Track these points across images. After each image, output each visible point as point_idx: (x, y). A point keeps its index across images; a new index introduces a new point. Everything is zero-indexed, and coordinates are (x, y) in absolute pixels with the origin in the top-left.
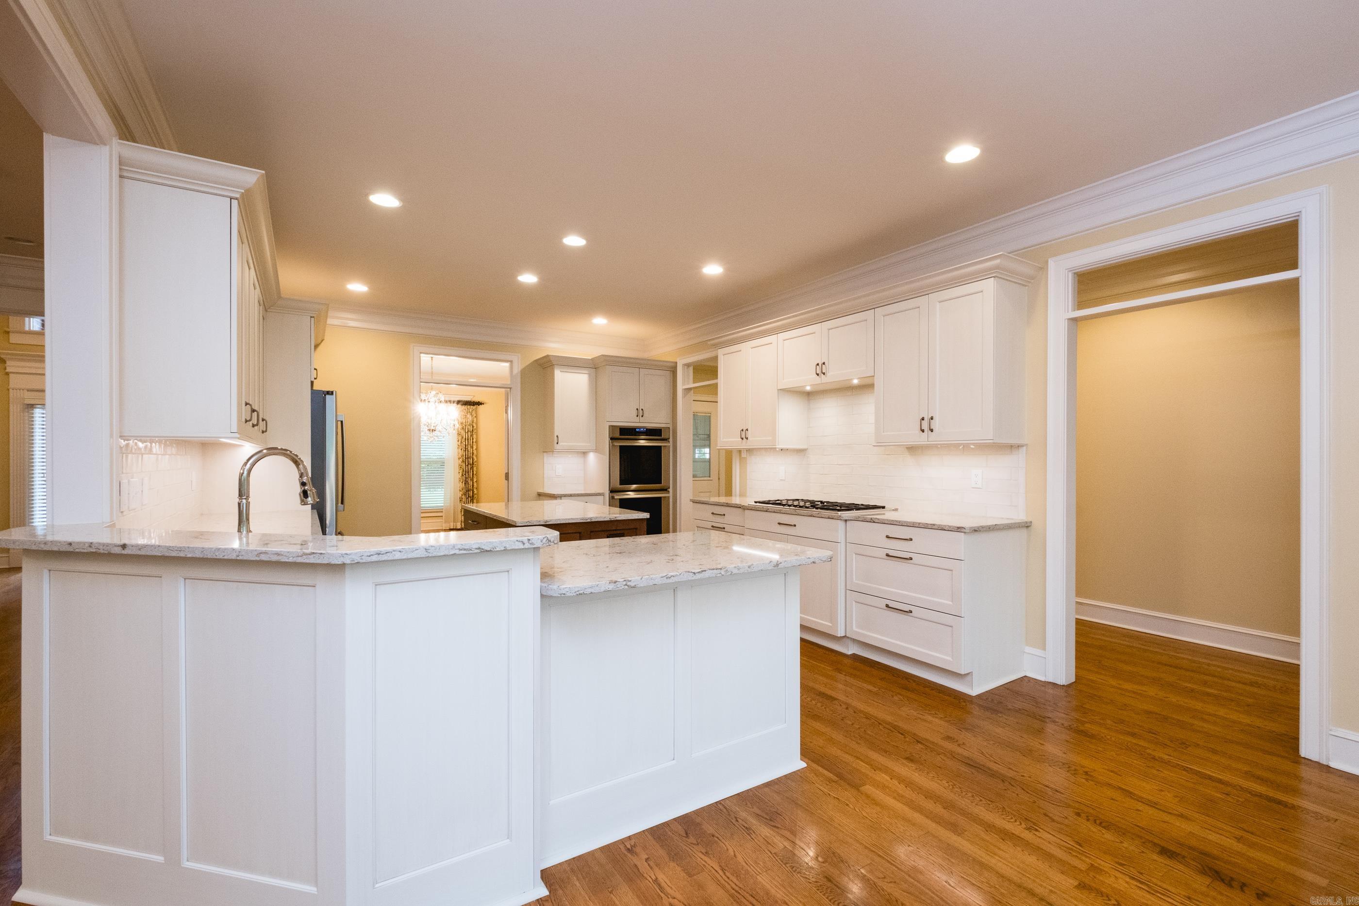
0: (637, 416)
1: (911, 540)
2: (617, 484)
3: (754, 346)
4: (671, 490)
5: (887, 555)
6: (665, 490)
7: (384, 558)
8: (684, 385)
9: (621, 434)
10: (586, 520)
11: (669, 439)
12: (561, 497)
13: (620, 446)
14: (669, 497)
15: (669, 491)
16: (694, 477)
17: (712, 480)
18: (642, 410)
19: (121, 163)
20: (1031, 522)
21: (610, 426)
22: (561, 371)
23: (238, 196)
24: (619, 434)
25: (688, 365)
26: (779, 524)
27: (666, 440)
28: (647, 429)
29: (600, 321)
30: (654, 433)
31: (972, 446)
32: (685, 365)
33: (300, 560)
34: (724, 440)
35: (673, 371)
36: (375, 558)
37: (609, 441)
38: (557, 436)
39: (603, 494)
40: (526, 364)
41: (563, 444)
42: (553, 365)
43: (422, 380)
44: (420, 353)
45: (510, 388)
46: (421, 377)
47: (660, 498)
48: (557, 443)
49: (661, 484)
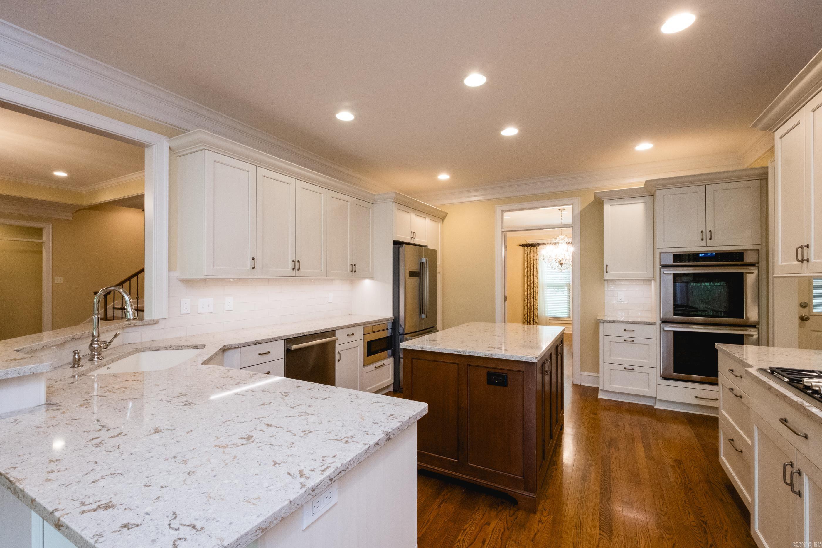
0: (702, 240)
2: (669, 314)
4: (762, 327)
6: (752, 326)
10: (459, 352)
11: (757, 263)
13: (674, 274)
15: (758, 328)
18: (710, 231)
21: (661, 252)
22: (611, 205)
23: (205, 147)
24: (672, 261)
27: (754, 265)
28: (717, 254)
29: (645, 146)
34: (783, 264)
35: (761, 180)
37: (660, 268)
38: (607, 266)
39: (655, 324)
40: (586, 204)
41: (611, 274)
42: (603, 201)
43: (503, 230)
44: (502, 211)
45: (572, 227)
46: (502, 228)
47: (743, 335)
48: (607, 272)
49: (744, 318)
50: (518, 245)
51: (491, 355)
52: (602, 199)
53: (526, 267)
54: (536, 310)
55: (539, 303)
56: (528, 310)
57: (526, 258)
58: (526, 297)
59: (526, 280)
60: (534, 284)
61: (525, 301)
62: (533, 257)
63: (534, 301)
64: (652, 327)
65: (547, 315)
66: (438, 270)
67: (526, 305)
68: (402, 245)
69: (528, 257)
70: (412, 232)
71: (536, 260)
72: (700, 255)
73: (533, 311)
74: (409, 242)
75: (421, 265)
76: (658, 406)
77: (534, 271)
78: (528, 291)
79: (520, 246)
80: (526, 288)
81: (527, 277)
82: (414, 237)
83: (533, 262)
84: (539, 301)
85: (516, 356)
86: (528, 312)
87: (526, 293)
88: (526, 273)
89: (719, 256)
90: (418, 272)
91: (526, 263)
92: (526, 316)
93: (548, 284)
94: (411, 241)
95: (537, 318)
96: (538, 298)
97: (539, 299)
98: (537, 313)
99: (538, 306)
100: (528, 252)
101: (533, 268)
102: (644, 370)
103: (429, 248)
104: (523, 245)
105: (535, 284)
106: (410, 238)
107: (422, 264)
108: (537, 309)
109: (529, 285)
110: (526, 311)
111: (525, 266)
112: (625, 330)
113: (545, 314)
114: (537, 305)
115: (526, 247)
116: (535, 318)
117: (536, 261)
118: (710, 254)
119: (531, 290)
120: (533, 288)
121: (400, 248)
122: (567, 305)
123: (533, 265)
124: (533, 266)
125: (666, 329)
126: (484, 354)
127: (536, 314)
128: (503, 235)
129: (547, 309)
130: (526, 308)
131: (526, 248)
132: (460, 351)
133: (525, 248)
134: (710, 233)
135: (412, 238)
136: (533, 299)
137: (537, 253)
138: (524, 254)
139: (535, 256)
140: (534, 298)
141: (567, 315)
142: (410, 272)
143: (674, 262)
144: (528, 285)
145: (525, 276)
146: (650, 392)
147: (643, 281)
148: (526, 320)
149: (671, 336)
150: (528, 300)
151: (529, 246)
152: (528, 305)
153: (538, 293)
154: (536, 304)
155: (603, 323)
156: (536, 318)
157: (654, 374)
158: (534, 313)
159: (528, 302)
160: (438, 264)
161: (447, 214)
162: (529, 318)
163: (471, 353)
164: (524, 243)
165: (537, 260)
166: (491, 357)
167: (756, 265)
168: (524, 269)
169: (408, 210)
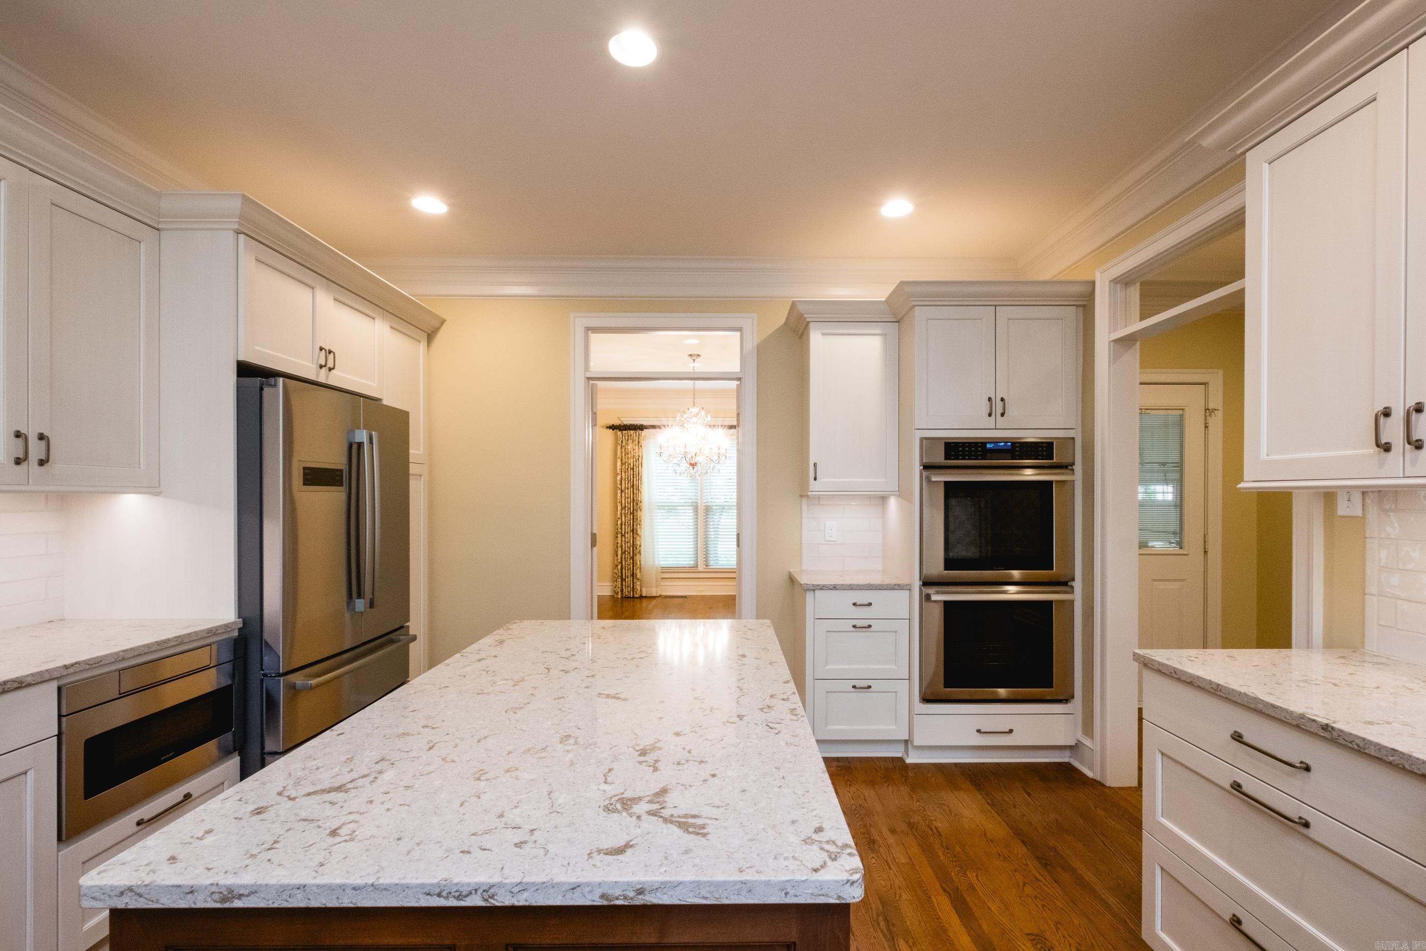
0: (990, 415)
2: (937, 567)
4: (1078, 584)
6: (1064, 583)
8: (1114, 331)
9: (947, 457)
11: (1073, 464)
12: (814, 590)
13: (946, 483)
14: (1072, 602)
15: (1072, 587)
16: (1140, 547)
17: (1187, 555)
18: (1002, 399)
21: (922, 439)
22: (823, 335)
24: (943, 457)
25: (1124, 281)
27: (1067, 467)
28: (1013, 444)
30: (1037, 451)
32: (1115, 281)
35: (1084, 306)
37: (921, 471)
38: (815, 465)
39: (908, 588)
40: (770, 331)
41: (825, 481)
42: (808, 323)
43: (589, 375)
45: (739, 379)
46: (587, 366)
47: (1049, 603)
48: (815, 479)
49: (1053, 570)
50: (603, 427)
51: (640, 892)
52: (807, 317)
53: (619, 471)
54: (638, 555)
55: (642, 540)
56: (624, 556)
57: (619, 453)
58: (620, 530)
59: (619, 497)
60: (635, 504)
61: (617, 537)
62: (632, 451)
63: (633, 538)
64: (905, 595)
65: (657, 563)
66: (413, 469)
67: (619, 545)
68: (272, 380)
69: (623, 450)
70: (321, 349)
71: (639, 456)
72: (988, 446)
73: (633, 558)
74: (312, 376)
75: (354, 450)
76: (913, 759)
77: (635, 479)
78: (623, 518)
79: (607, 427)
80: (619, 513)
81: (622, 491)
82: (330, 364)
83: (632, 460)
84: (642, 537)
85: (768, 883)
86: (623, 559)
87: (619, 522)
88: (619, 482)
89: (1018, 449)
90: (341, 471)
91: (619, 464)
92: (619, 567)
93: (659, 504)
94: (318, 375)
95: (640, 571)
96: (641, 531)
97: (643, 534)
98: (640, 561)
99: (642, 547)
100: (624, 441)
101: (632, 472)
102: (886, 688)
103: (385, 402)
104: (613, 427)
105: (637, 504)
106: (314, 367)
107: (355, 447)
108: (640, 552)
109: (625, 506)
110: (619, 557)
111: (618, 469)
112: (854, 604)
113: (654, 562)
114: (640, 546)
115: (620, 431)
116: (636, 570)
117: (638, 459)
118: (1003, 444)
119: (629, 517)
120: (633, 513)
121: (266, 391)
122: (692, 543)
123: (632, 466)
124: (633, 469)
125: (931, 597)
126: (598, 892)
127: (638, 562)
128: (588, 386)
129: (658, 551)
130: (619, 553)
131: (619, 433)
132: (465, 890)
133: (616, 434)
134: (1002, 402)
135: (321, 367)
136: (633, 533)
137: (640, 443)
138: (616, 444)
139: (637, 450)
140: (634, 531)
141: (692, 563)
142: (305, 468)
144: (623, 506)
145: (617, 489)
146: (898, 731)
147: (871, 497)
148: (620, 575)
149: (940, 611)
150: (622, 535)
151: (626, 430)
152: (624, 547)
153: (642, 521)
154: (638, 543)
155: (812, 592)
156: (638, 571)
157: (908, 693)
158: (633, 560)
159: (623, 539)
160: (416, 451)
161: (443, 321)
162: (624, 571)
163: (525, 895)
164: (617, 422)
165: (640, 458)
166: (639, 901)
167: (1070, 468)
168: (616, 474)
169: (309, 277)
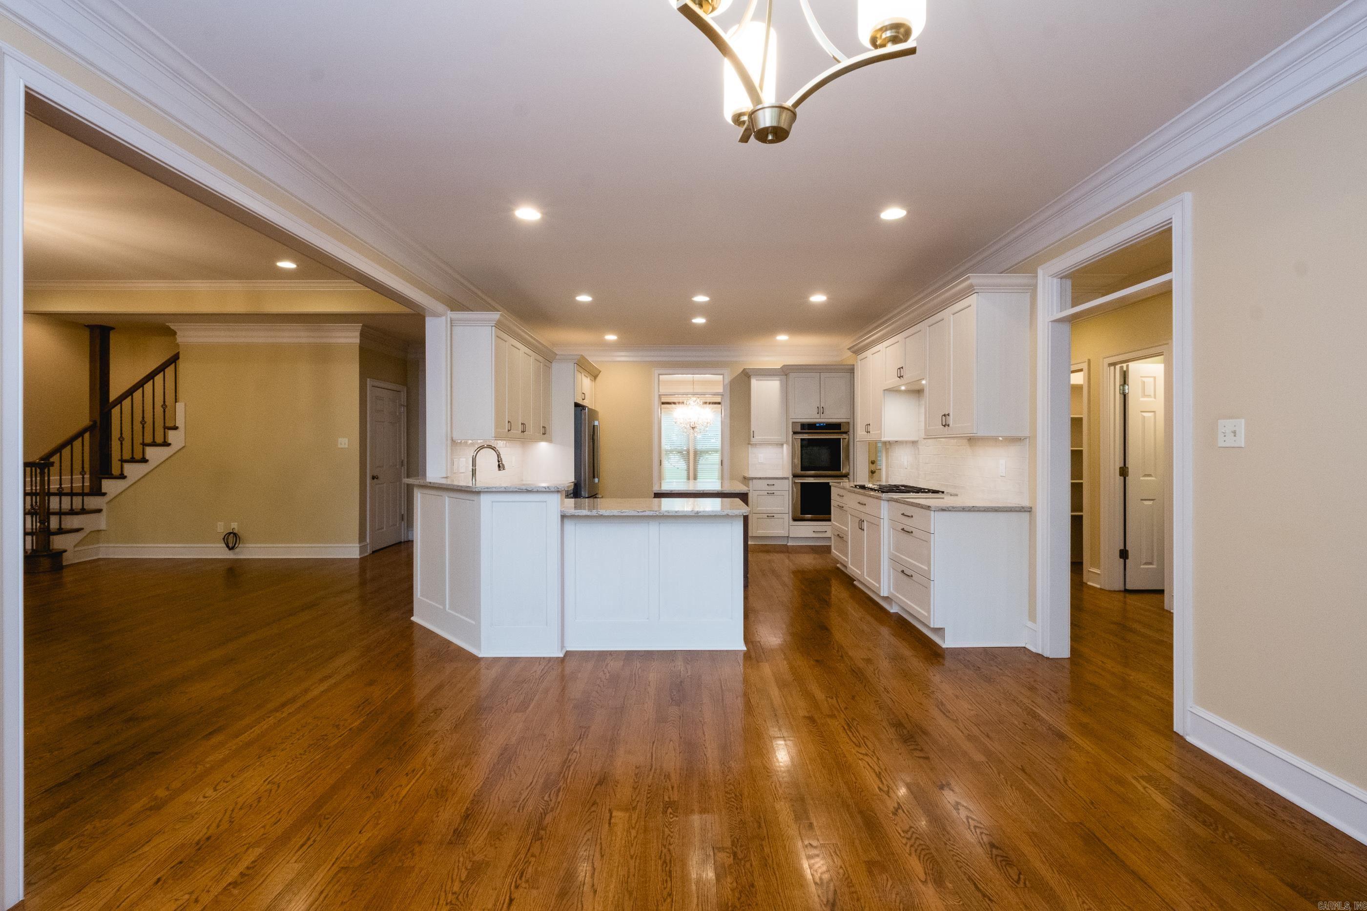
0: (818, 413)
1: (912, 517)
2: (797, 471)
3: (874, 352)
4: (850, 476)
5: (903, 529)
7: (489, 490)
11: (848, 432)
13: (801, 439)
15: (848, 477)
19: (451, 321)
20: (1031, 508)
21: (793, 423)
22: (757, 380)
23: (494, 325)
26: (859, 503)
27: (846, 433)
29: (782, 338)
30: (835, 427)
31: (1000, 439)
33: (466, 489)
35: (853, 373)
36: (486, 490)
37: (793, 434)
38: (753, 430)
39: (788, 478)
40: (734, 377)
41: (758, 438)
43: (660, 394)
44: (659, 375)
45: (722, 395)
46: (659, 392)
48: (753, 437)
49: (840, 471)
52: (750, 374)
64: (787, 481)
68: (583, 410)
70: (583, 393)
72: (816, 425)
76: (790, 543)
82: (584, 398)
89: (827, 426)
102: (779, 516)
107: (595, 426)
112: (767, 485)
118: (822, 424)
121: (579, 411)
125: (796, 481)
128: (659, 398)
134: (822, 409)
143: (801, 429)
146: (782, 532)
147: (777, 444)
149: (799, 487)
155: (751, 480)
157: (788, 518)
161: (600, 372)
